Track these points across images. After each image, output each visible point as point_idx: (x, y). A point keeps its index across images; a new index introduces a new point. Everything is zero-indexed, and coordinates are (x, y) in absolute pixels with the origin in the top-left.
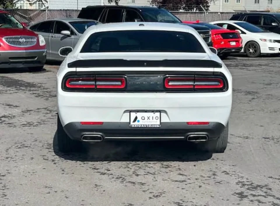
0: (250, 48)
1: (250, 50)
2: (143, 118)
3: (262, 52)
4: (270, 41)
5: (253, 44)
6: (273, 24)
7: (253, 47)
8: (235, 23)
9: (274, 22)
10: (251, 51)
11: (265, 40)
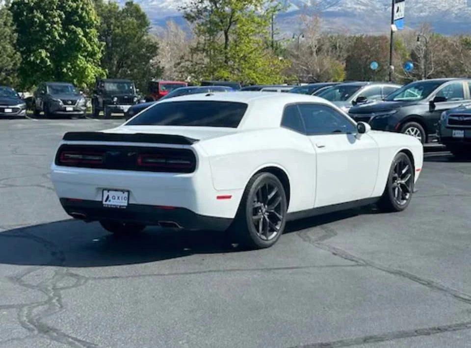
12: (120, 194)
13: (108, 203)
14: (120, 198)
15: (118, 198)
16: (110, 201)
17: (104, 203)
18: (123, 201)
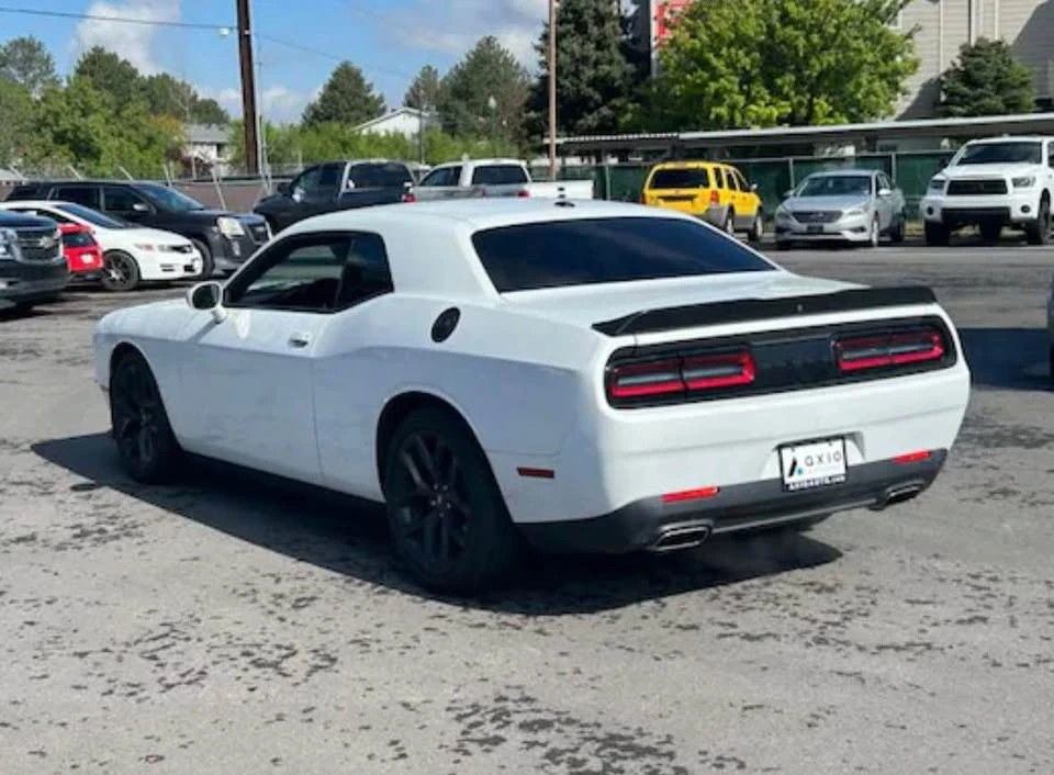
0: (111, 268)
1: (110, 275)
2: (809, 461)
3: (145, 276)
4: (162, 248)
5: (118, 258)
6: (137, 207)
7: (120, 265)
8: (58, 207)
9: (139, 201)
10: (114, 275)
11: (149, 247)
12: (823, 448)
13: (796, 478)
14: (825, 459)
15: (820, 459)
16: (800, 472)
17: (788, 480)
18: (833, 463)
